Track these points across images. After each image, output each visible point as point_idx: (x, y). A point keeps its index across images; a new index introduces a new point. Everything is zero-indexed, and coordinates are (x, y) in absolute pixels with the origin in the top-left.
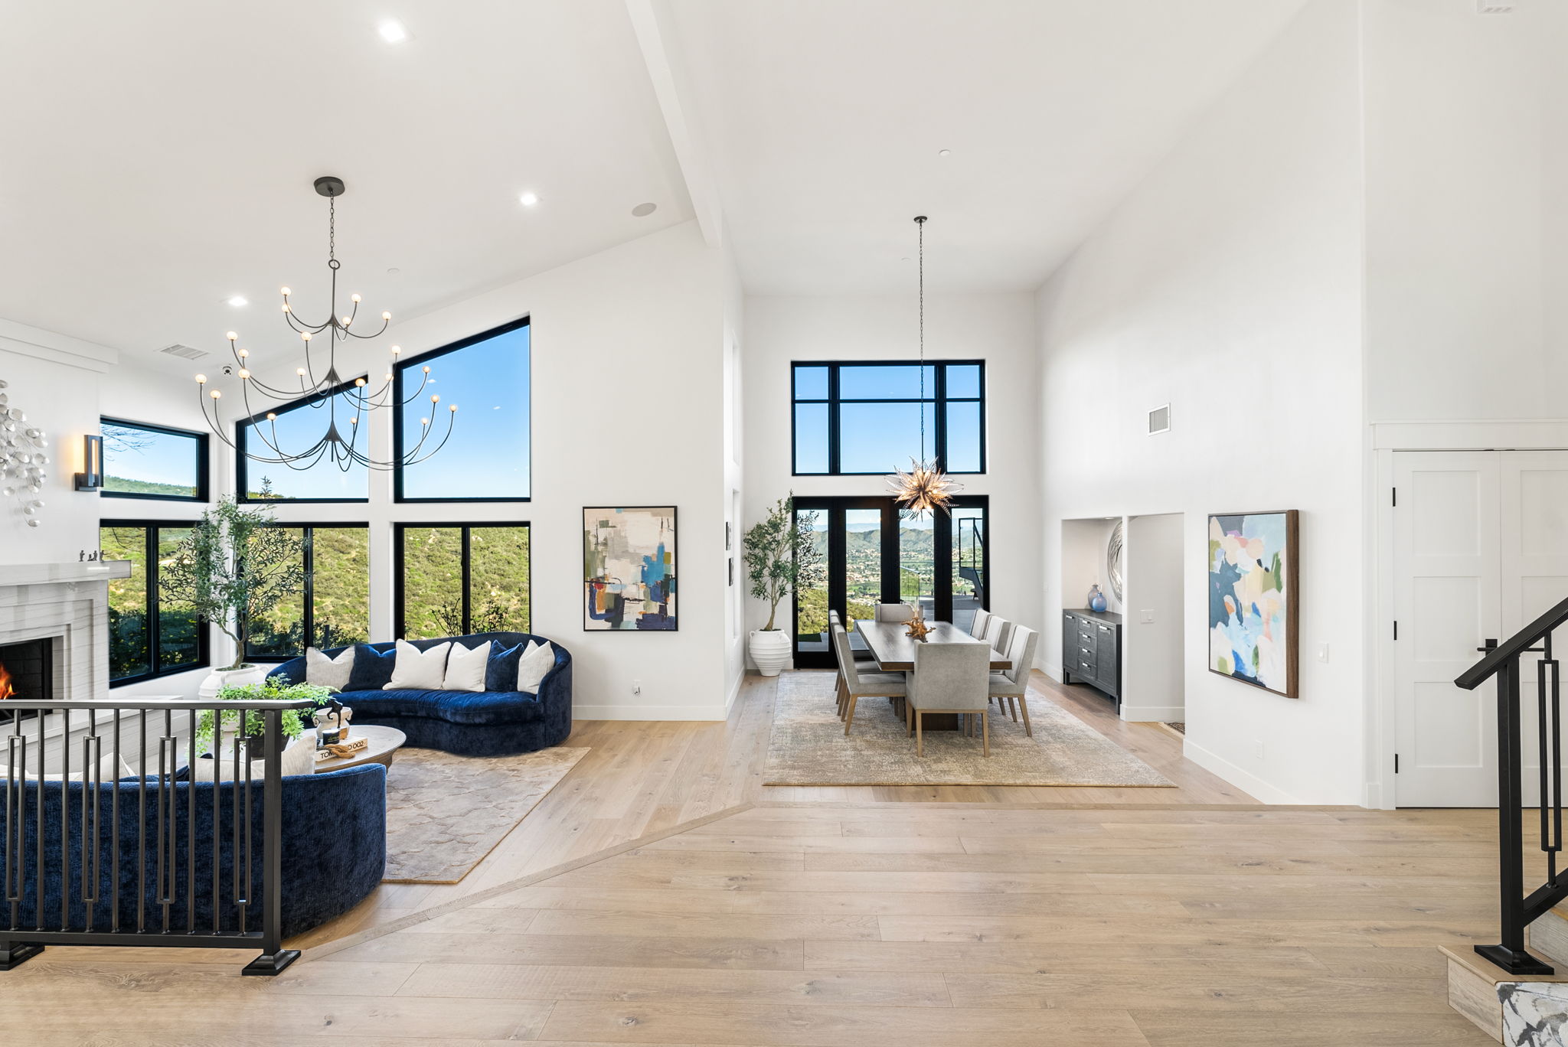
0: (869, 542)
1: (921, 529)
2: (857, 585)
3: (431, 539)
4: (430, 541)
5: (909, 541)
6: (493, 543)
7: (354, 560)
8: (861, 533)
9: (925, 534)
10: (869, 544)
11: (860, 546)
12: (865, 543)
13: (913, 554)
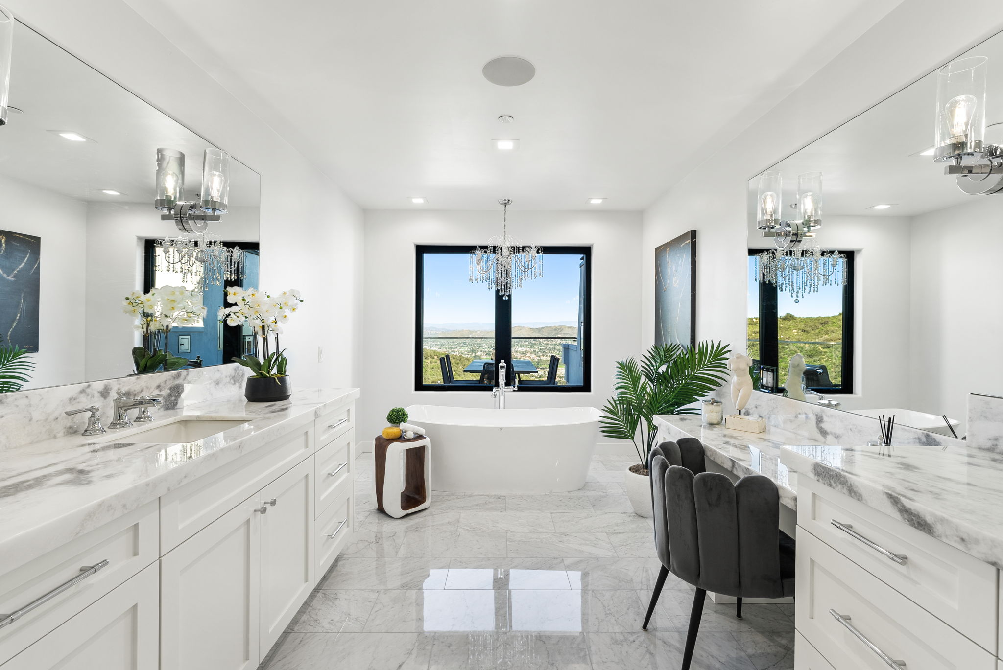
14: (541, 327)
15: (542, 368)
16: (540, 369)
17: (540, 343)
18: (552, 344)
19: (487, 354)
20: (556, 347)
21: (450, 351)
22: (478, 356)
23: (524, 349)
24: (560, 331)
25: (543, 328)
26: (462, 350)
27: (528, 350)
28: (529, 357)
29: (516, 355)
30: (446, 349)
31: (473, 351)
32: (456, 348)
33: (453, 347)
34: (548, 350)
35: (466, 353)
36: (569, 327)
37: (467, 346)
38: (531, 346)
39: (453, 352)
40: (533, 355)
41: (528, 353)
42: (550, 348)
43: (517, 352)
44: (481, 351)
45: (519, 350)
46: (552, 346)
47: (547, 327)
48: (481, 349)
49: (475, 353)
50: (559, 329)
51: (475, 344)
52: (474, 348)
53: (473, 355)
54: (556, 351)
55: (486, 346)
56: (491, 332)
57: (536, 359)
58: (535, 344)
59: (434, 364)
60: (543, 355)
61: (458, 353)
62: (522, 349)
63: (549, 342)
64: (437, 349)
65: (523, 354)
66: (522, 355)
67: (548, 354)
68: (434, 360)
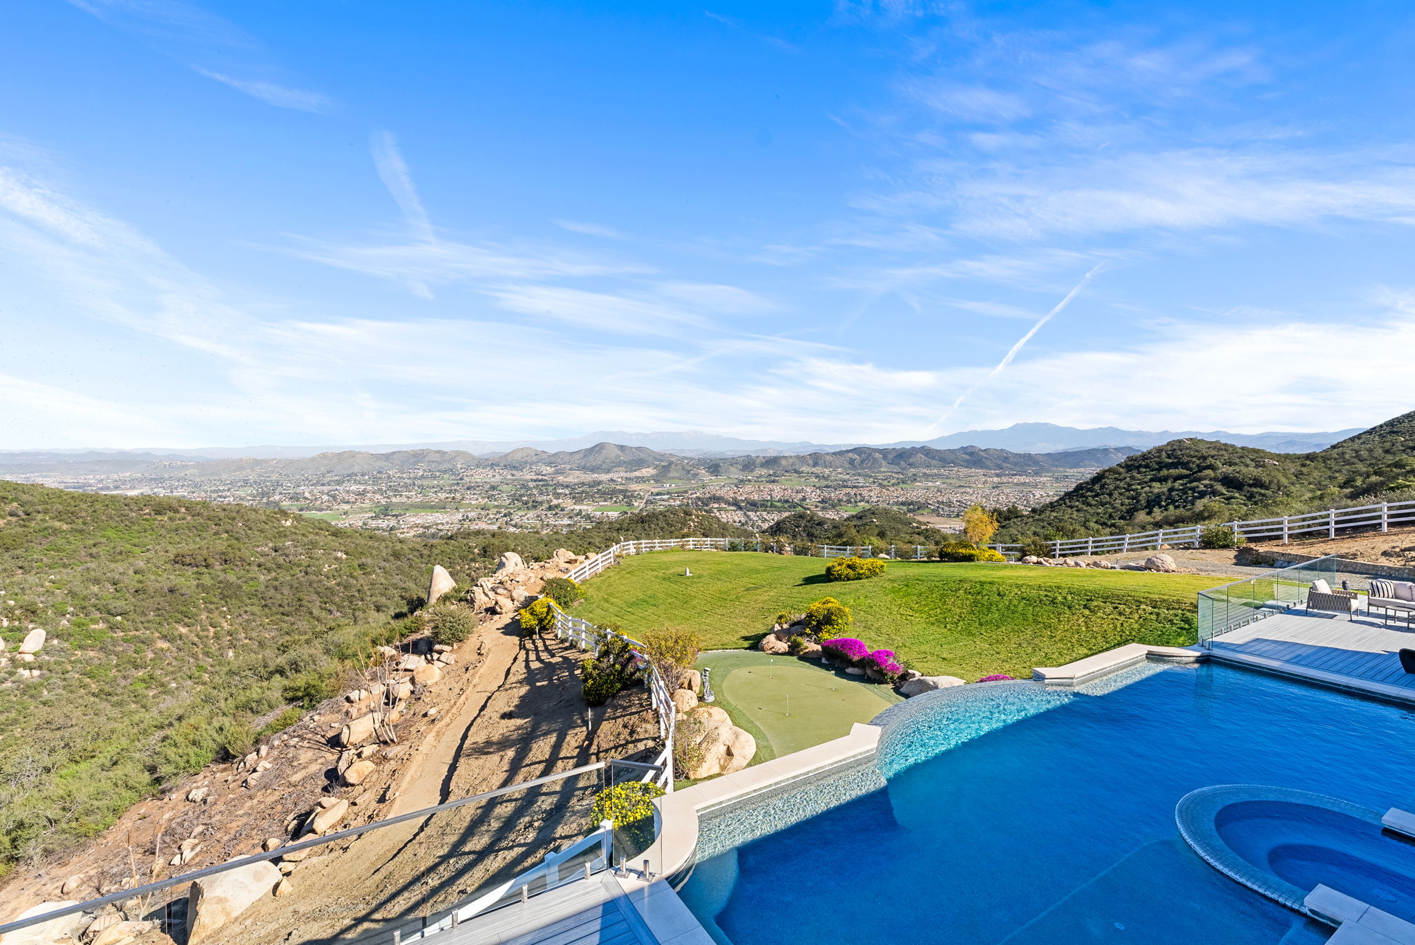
0: (392, 464)
1: (445, 451)
2: (378, 507)
5: (434, 462)
8: (383, 454)
9: (450, 455)
11: (381, 467)
12: (387, 464)
13: (438, 474)
14: (390, 451)
15: (393, 516)
16: (390, 517)
17: (389, 477)
18: (410, 478)
19: (291, 498)
20: (416, 483)
21: (214, 495)
22: (275, 502)
23: (362, 487)
24: (424, 457)
25: (394, 453)
26: (242, 494)
27: (369, 488)
28: (370, 500)
29: (347, 498)
31: (263, 494)
32: (229, 490)
33: (221, 488)
34: (402, 487)
35: (250, 498)
36: (436, 452)
37: (251, 486)
38: (374, 481)
39: (221, 497)
40: (378, 496)
41: (368, 492)
42: (406, 483)
43: (348, 492)
44: (281, 494)
45: (351, 488)
46: (409, 481)
47: (399, 452)
48: (279, 489)
49: (269, 497)
50: (420, 454)
51: (268, 481)
52: (265, 489)
53: (265, 500)
54: (416, 488)
55: (289, 485)
56: (298, 461)
57: (383, 502)
58: (380, 478)
59: (178, 522)
60: (395, 496)
61: (232, 499)
62: (357, 487)
63: (404, 475)
64: (186, 494)
65: (360, 494)
66: (357, 497)
67: (403, 494)
68: (178, 516)
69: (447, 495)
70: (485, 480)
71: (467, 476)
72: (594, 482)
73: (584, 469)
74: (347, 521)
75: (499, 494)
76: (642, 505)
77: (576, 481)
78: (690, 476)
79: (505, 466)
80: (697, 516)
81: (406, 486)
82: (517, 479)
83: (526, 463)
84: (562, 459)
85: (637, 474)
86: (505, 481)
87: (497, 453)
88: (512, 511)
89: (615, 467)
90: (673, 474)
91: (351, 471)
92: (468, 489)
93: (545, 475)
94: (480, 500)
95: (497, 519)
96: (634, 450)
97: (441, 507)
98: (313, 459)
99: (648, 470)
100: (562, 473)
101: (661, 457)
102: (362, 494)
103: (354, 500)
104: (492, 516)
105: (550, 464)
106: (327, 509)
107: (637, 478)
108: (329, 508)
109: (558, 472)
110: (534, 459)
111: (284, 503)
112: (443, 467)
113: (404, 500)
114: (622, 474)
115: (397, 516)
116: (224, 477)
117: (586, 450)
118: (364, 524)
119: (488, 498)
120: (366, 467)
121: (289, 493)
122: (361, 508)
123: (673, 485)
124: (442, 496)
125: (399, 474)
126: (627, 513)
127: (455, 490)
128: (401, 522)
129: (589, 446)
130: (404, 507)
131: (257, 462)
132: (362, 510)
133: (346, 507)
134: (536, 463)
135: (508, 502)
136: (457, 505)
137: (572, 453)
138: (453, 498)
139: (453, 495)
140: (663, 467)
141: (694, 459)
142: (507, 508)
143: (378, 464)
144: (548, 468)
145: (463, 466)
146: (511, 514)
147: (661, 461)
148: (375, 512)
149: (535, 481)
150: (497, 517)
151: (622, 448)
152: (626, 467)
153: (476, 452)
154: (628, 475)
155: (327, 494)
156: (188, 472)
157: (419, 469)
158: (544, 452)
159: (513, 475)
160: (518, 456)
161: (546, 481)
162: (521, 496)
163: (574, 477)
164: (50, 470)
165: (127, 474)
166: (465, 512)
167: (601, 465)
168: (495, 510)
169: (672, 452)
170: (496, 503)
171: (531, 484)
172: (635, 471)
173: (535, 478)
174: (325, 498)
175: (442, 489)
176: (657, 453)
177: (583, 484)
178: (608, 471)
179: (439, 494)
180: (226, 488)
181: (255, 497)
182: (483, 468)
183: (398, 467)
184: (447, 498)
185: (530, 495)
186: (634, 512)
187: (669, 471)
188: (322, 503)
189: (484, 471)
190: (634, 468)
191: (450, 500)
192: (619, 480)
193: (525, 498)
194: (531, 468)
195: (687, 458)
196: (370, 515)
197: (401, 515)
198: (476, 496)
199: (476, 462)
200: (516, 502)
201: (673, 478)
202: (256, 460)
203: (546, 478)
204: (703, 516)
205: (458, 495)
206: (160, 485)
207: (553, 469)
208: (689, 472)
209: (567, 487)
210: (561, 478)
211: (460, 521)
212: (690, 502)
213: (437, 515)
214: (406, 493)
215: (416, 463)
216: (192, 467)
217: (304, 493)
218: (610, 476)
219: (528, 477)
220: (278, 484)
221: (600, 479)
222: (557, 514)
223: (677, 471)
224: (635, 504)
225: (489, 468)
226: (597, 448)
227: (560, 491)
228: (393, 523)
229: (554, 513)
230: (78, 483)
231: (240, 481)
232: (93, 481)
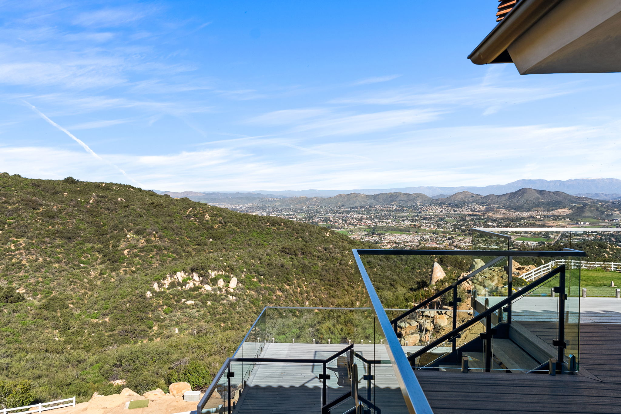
1: (410, 193)
2: (369, 228)
3: (92, 200)
4: (91, 201)
5: (402, 200)
6: (132, 203)
7: (41, 214)
8: (372, 195)
9: (413, 196)
10: (377, 202)
11: (371, 204)
12: (375, 201)
13: (405, 209)
14: (376, 193)
15: (378, 234)
16: (376, 235)
17: (376, 210)
18: (388, 211)
19: (323, 221)
20: (392, 214)
21: (288, 217)
22: (315, 223)
23: (361, 216)
24: (397, 198)
26: (300, 217)
27: (364, 216)
28: (365, 224)
29: (352, 222)
30: (284, 215)
31: (310, 218)
32: (294, 214)
33: (291, 213)
34: (383, 216)
35: (304, 219)
36: (404, 194)
37: (304, 212)
38: (367, 212)
39: (290, 218)
40: (369, 222)
41: (364, 219)
42: (385, 214)
43: (353, 218)
44: (318, 218)
45: (355, 216)
46: (387, 213)
47: (382, 194)
48: (318, 215)
49: (313, 220)
50: (395, 196)
51: (312, 210)
52: (311, 214)
53: (311, 221)
54: (392, 217)
55: (322, 213)
56: (327, 199)
57: (372, 225)
58: (371, 210)
59: (281, 230)
60: (379, 222)
61: (295, 220)
62: (358, 215)
63: (385, 209)
65: (359, 220)
66: (357, 221)
67: (384, 221)
68: (281, 227)
69: (411, 223)
70: (435, 214)
71: (423, 210)
72: (517, 218)
73: (509, 208)
74: (352, 236)
75: (445, 224)
76: (558, 238)
77: (502, 216)
78: (604, 216)
79: (450, 204)
80: (612, 250)
81: (385, 216)
82: (457, 214)
83: (464, 202)
84: (491, 200)
85: (554, 213)
86: (450, 215)
87: (444, 195)
88: (454, 236)
89: (535, 207)
90: (587, 214)
91: (355, 205)
92: (424, 219)
93: (478, 212)
94: (432, 227)
95: (443, 241)
96: (552, 194)
97: (407, 230)
98: (335, 198)
99: (563, 210)
100: (491, 211)
101: (576, 199)
102: (360, 220)
103: (355, 223)
104: (440, 239)
105: (482, 204)
106: (341, 228)
107: (553, 216)
108: (342, 227)
109: (488, 210)
110: (471, 200)
111: (320, 223)
112: (409, 204)
113: (384, 225)
114: (541, 213)
115: (380, 235)
116: (292, 207)
117: (511, 194)
118: (362, 239)
119: (438, 226)
120: (363, 203)
121: (323, 218)
122: (360, 229)
123: (587, 223)
124: (408, 223)
125: (381, 208)
126: (544, 243)
127: (416, 220)
128: (383, 239)
129: (513, 191)
130: (384, 229)
131: (307, 199)
132: (360, 230)
133: (352, 227)
134: (472, 203)
135: (451, 230)
136: (417, 230)
137: (499, 196)
138: (415, 225)
139: (414, 223)
140: (578, 208)
141: (608, 202)
142: (450, 234)
143: (370, 201)
144: (481, 207)
145: (421, 204)
146: (453, 238)
147: (576, 203)
148: (367, 232)
149: (471, 215)
150: (443, 239)
151: (541, 192)
152: (544, 208)
153: (430, 194)
154: (546, 213)
155: (342, 219)
156: (276, 204)
157: (393, 205)
158: (478, 195)
159: (455, 211)
160: (459, 198)
161: (479, 216)
162: (461, 226)
163: (500, 214)
164: (222, 202)
165: (251, 204)
166: (422, 235)
167: (523, 206)
168: (442, 235)
169: (586, 196)
170: (443, 230)
171: (468, 218)
172: (552, 210)
173: (471, 213)
174: (341, 221)
175: (407, 219)
176: (573, 197)
177: (508, 219)
178: (529, 210)
179: (406, 222)
180: (293, 213)
181: (306, 219)
182: (434, 206)
183: (381, 203)
184: (411, 225)
185: (467, 225)
186: (551, 242)
187: (583, 212)
188: (339, 224)
189: (435, 207)
190: (551, 208)
191: (412, 226)
192: (538, 217)
193: (463, 228)
194: (468, 206)
195: (601, 201)
196: (365, 233)
197: (382, 234)
198: (429, 225)
199: (430, 201)
200: (457, 230)
201: (588, 217)
202: (306, 198)
203: (479, 214)
204: (617, 249)
205: (417, 223)
206: (264, 211)
207: (485, 207)
208: (603, 213)
209: (495, 221)
210: (490, 214)
211: (419, 240)
212: (603, 237)
213: (405, 235)
214: (386, 220)
215: (392, 201)
216: (278, 201)
217: (330, 218)
218: (530, 214)
219: (466, 213)
220: (317, 212)
221: (522, 216)
222: (486, 240)
223: (591, 212)
224: (551, 236)
225: (438, 206)
226: (520, 192)
227: (490, 224)
228: (377, 239)
229: (484, 239)
230: (233, 208)
231: (299, 210)
232: (238, 207)
